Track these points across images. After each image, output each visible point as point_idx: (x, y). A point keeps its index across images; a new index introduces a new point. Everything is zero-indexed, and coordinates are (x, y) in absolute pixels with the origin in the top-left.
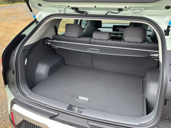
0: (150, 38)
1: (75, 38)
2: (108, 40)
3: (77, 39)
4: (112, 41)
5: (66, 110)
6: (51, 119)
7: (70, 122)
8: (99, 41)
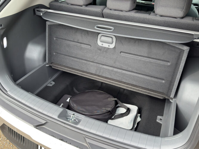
0: (196, 7)
1: (81, 6)
2: (129, 11)
3: (84, 8)
4: (135, 12)
5: (56, 118)
6: (37, 128)
7: (62, 135)
8: (116, 13)
